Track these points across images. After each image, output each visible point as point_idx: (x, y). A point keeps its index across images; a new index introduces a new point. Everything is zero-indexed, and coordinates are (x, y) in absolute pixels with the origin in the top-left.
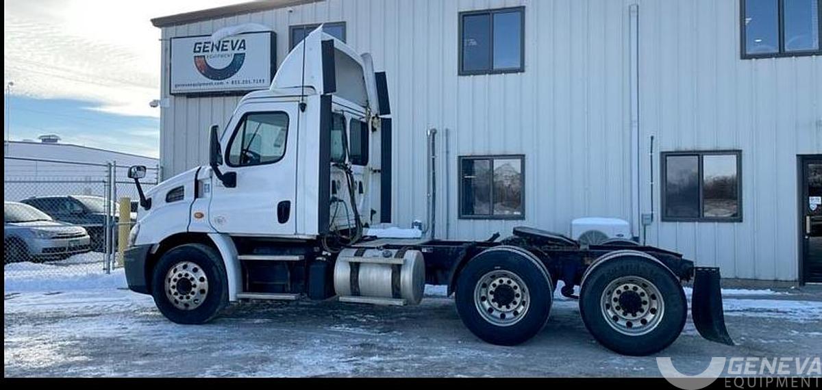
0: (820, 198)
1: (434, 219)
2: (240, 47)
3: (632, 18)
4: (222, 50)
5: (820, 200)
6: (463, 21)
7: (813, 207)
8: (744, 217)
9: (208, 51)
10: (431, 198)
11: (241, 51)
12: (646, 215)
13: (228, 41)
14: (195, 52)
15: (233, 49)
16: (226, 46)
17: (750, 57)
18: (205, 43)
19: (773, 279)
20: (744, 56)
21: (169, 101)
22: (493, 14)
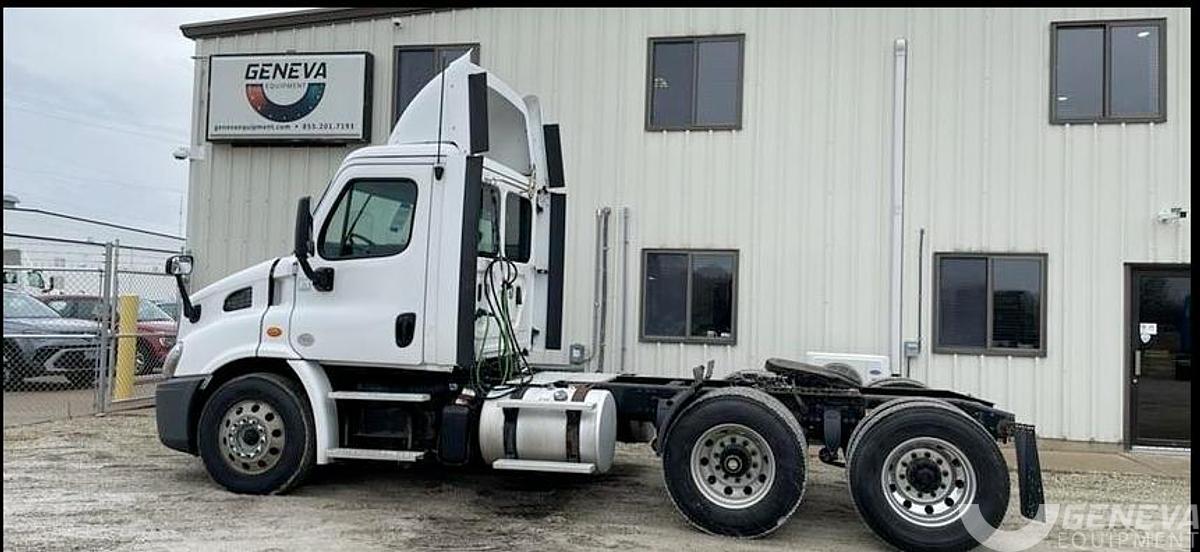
1: (603, 339)
2: (318, 74)
3: (898, 59)
4: (290, 77)
5: (1155, 329)
6: (654, 50)
7: (1145, 338)
9: (268, 77)
10: (600, 309)
11: (320, 79)
12: (912, 343)
13: (300, 64)
14: (247, 77)
15: (307, 76)
16: (296, 71)
18: (264, 65)
19: (1088, 439)
21: (204, 150)
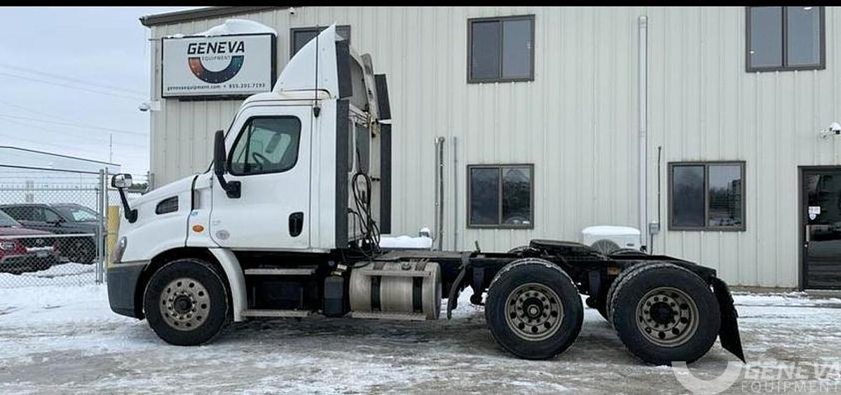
0: (819, 208)
8: (747, 226)
17: (754, 70)
20: (750, 69)
22: (503, 22)
